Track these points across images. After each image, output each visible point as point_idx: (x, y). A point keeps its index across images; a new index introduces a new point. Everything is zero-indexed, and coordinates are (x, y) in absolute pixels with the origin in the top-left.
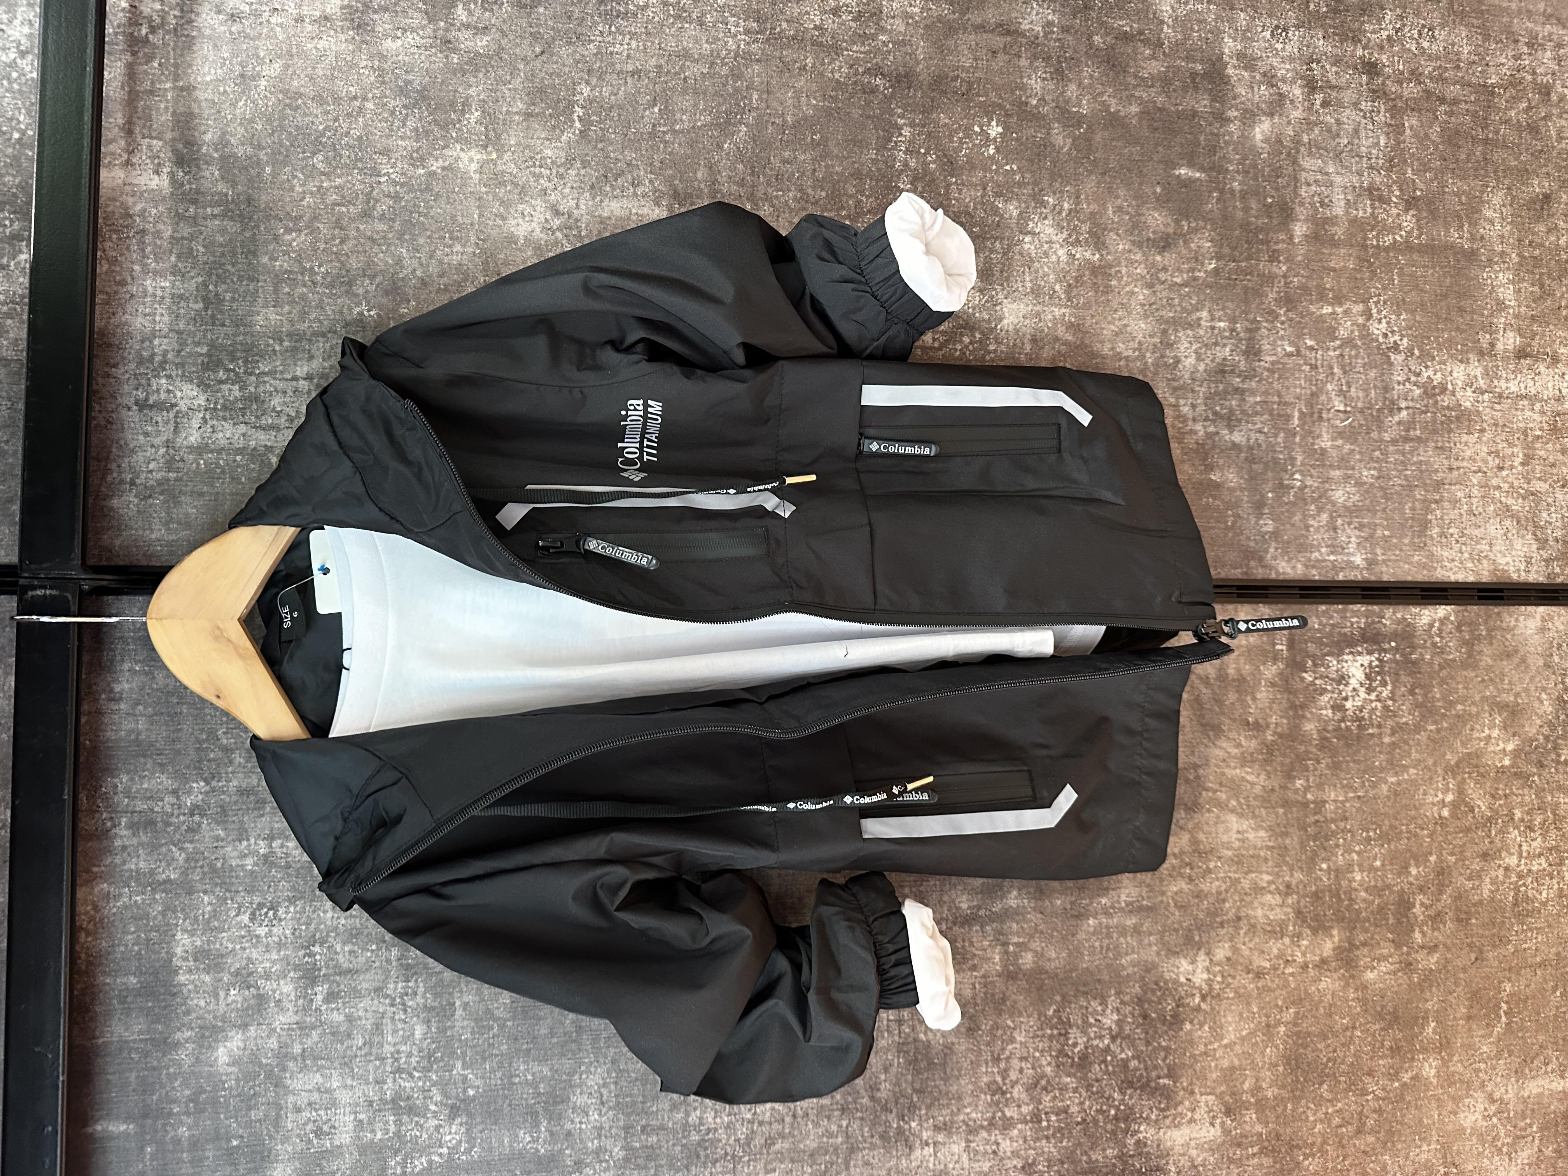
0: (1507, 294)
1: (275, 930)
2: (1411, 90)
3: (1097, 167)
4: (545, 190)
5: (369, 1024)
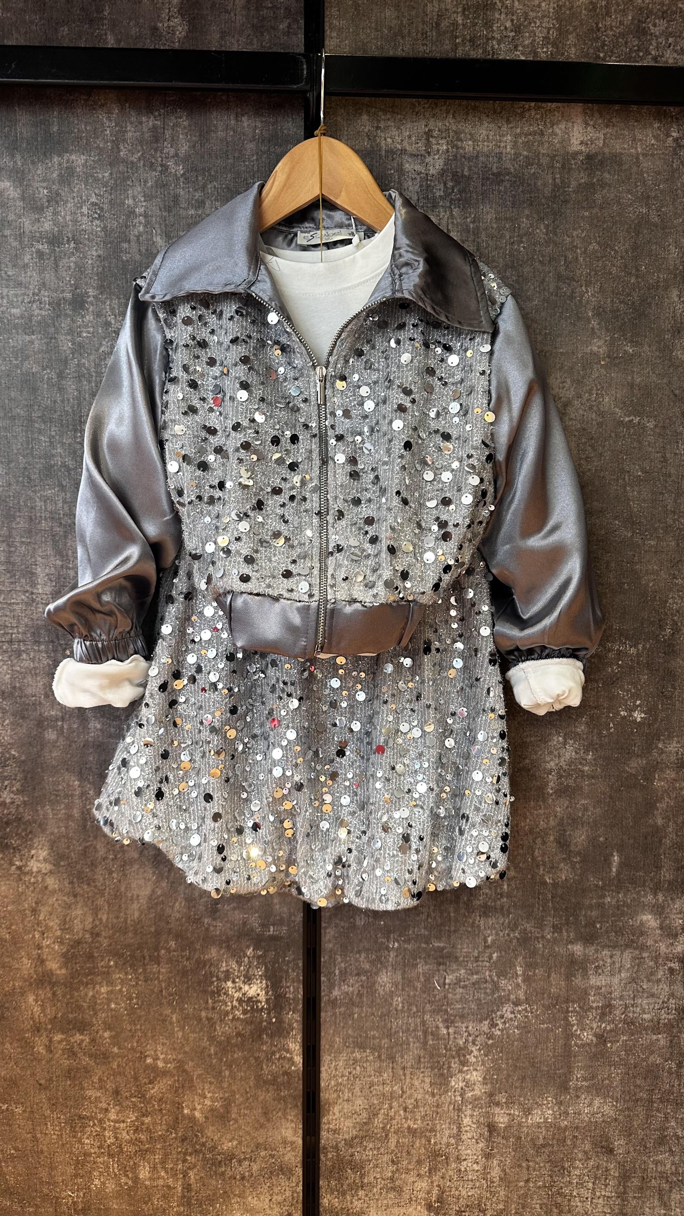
0: (536, 1117)
3: (616, 791)
4: (581, 397)
5: (22, 278)
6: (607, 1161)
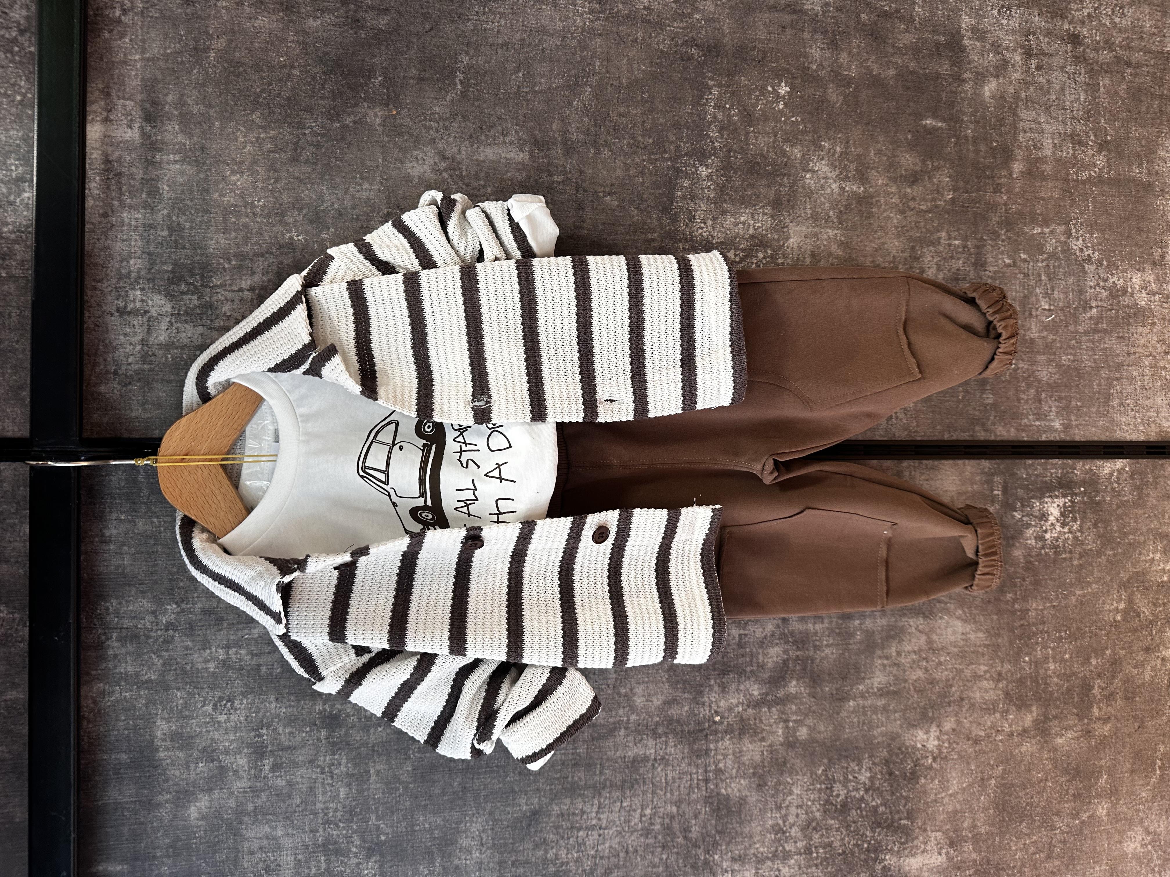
1: (232, 717)
2: (1105, 56)
3: (862, 118)
4: (434, 139)
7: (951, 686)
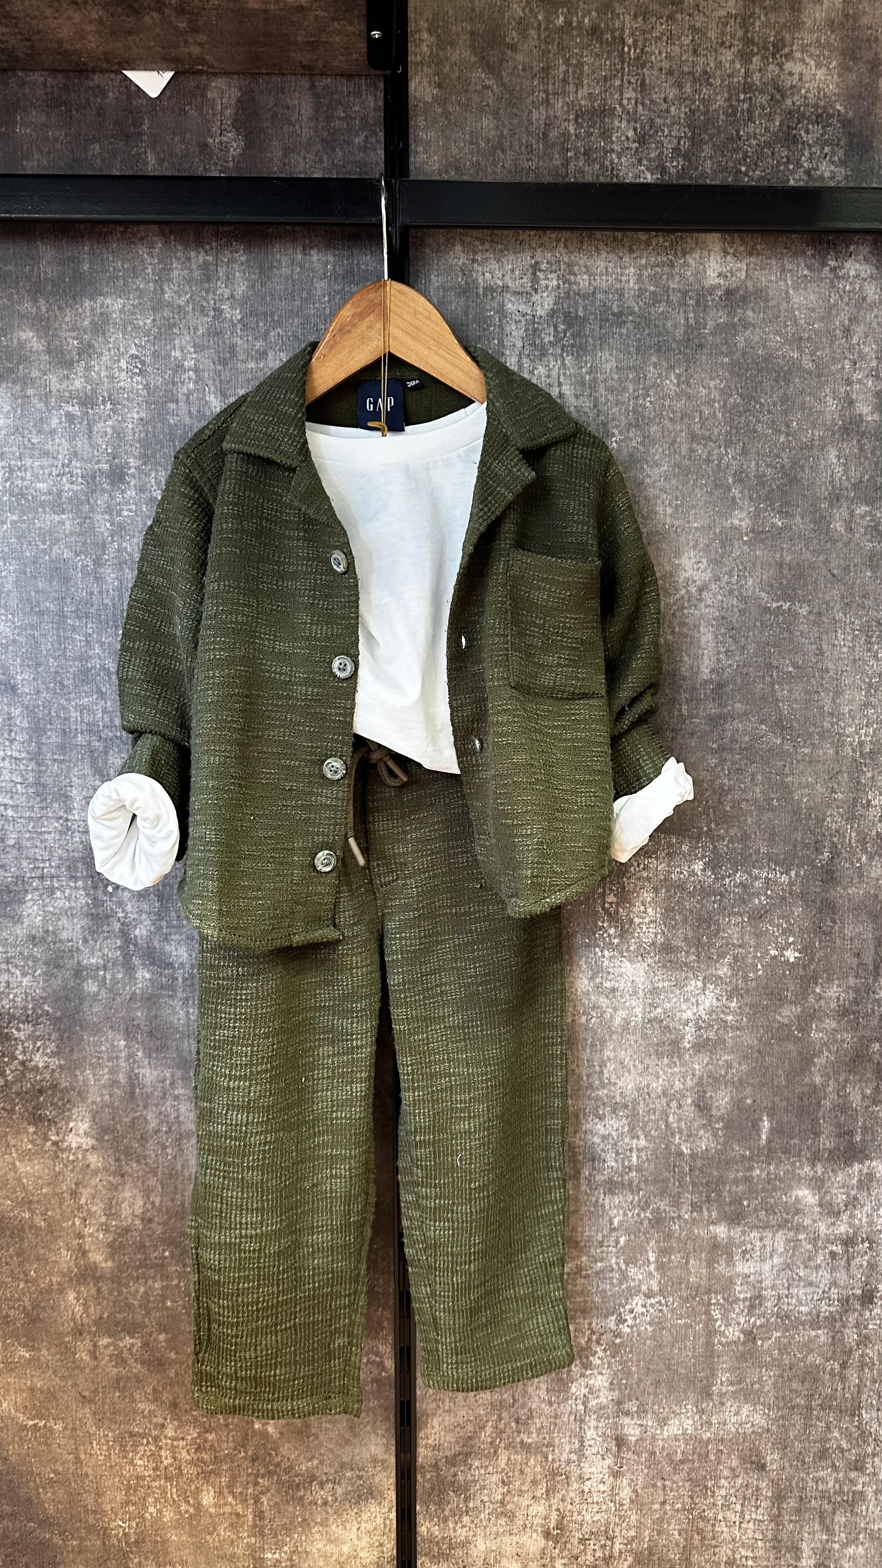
0: (673, 1428)
1: (124, 374)
2: (851, 1336)
3: (765, 1044)
4: (719, 580)
5: (49, 447)
6: (758, 1479)
7: (138, 1162)
